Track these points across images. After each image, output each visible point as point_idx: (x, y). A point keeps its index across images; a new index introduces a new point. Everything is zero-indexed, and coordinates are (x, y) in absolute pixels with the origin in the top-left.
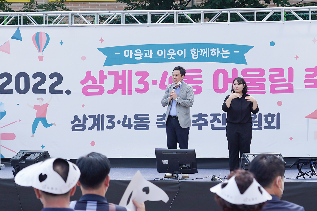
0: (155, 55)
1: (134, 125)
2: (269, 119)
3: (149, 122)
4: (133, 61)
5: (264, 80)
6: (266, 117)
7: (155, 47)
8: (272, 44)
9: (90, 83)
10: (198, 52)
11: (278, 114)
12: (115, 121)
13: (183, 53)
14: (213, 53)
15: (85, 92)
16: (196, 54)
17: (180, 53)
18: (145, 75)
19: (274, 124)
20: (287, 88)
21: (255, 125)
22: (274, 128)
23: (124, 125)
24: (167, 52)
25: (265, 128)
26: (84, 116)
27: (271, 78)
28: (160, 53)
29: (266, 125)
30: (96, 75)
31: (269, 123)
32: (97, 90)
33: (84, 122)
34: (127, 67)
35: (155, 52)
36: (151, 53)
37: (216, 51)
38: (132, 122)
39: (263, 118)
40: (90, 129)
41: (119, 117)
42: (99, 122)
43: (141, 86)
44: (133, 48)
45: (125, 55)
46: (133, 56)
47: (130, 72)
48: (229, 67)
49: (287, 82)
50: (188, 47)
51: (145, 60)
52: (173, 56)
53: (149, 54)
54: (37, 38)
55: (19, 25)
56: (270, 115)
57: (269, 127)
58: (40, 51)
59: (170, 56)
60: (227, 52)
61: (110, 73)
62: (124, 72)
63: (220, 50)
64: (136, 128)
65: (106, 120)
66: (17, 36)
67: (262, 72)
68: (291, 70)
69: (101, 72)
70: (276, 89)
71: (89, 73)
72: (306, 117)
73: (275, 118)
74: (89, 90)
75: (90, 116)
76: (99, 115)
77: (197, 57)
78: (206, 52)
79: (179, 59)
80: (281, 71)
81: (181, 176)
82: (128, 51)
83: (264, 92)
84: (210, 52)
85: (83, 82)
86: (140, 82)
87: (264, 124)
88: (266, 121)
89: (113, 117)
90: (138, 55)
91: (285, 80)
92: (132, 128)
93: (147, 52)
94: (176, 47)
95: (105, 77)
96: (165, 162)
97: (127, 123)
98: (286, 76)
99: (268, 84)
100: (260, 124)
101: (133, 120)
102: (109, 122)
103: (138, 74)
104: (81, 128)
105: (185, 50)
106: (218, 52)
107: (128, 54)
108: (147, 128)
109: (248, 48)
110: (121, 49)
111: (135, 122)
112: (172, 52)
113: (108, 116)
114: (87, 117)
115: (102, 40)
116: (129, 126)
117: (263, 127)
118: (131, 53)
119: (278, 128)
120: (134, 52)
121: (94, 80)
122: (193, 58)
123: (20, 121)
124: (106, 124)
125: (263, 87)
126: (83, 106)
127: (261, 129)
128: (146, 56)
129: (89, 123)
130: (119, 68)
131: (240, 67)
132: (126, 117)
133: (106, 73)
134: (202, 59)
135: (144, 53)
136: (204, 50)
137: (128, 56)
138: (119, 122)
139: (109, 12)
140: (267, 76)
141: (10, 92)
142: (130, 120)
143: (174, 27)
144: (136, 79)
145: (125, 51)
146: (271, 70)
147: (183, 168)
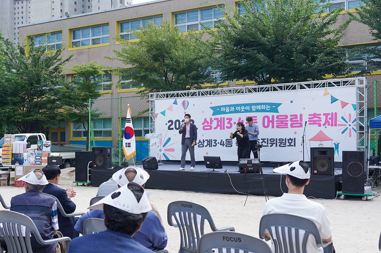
0: (235, 109)
1: (225, 144)
2: (290, 141)
3: (232, 143)
4: (225, 113)
5: (288, 121)
6: (288, 140)
7: (235, 106)
8: (292, 102)
9: (206, 124)
10: (255, 107)
11: (295, 139)
12: (217, 142)
13: (248, 108)
14: (263, 108)
15: (204, 129)
16: (254, 109)
17: (247, 108)
18: (230, 119)
19: (293, 144)
20: (299, 125)
21: (283, 144)
22: (292, 146)
23: (221, 144)
24: (241, 108)
25: (288, 146)
26: (203, 140)
27: (291, 120)
28: (237, 108)
29: (289, 144)
30: (209, 120)
31: (290, 143)
32: (209, 127)
33: (203, 143)
34: (222, 116)
35: (235, 108)
36: (234, 109)
37: (264, 107)
38: (225, 143)
39: (287, 141)
40: (206, 146)
41: (219, 141)
42: (210, 143)
43: (229, 125)
44: (225, 106)
45: (222, 110)
46: (225, 110)
47: (224, 118)
48: (270, 114)
49: (299, 122)
50: (250, 105)
51: (231, 112)
52: (244, 110)
53: (233, 109)
54: (184, 103)
55: (176, 97)
56: (290, 139)
57: (290, 145)
58: (185, 110)
59: (242, 110)
60: (269, 107)
61: (215, 119)
62: (221, 118)
63: (266, 106)
64: (226, 146)
65: (213, 142)
66: (175, 103)
67: (286, 117)
68: (301, 115)
69: (211, 119)
70: (294, 125)
71: (205, 119)
72: (309, 140)
73: (293, 140)
74: (206, 128)
75: (206, 140)
76: (210, 140)
77: (255, 110)
78: (259, 107)
79: (246, 111)
80: (296, 116)
81: (215, 170)
82: (223, 108)
83: (288, 127)
84: (261, 107)
85: (203, 124)
86: (228, 123)
87: (287, 144)
88: (289, 142)
89: (216, 141)
90: (228, 110)
91: (298, 121)
92: (225, 146)
93: (231, 108)
94: (245, 105)
95: (213, 121)
96: (208, 163)
97: (222, 143)
98: (299, 119)
99: (289, 123)
100: (285, 144)
101: (225, 142)
102: (214, 143)
103: (227, 119)
104: (202, 146)
105: (249, 106)
106: (265, 107)
107: (223, 109)
108: (232, 146)
109: (279, 104)
110: (220, 107)
111: (226, 143)
112: (243, 108)
113: (214, 140)
114: (205, 140)
115: (211, 103)
116: (223, 145)
117: (287, 145)
118: (224, 109)
119: (295, 146)
120: (225, 108)
121: (208, 123)
122: (253, 110)
123: (176, 142)
124: (213, 144)
125: (287, 124)
126: (203, 135)
127: (286, 146)
128: (231, 110)
129: (206, 143)
130: (219, 116)
131: (276, 114)
132: (222, 140)
133: (213, 119)
134: (257, 111)
135: (230, 108)
136: (258, 106)
137: (223, 110)
138: (219, 143)
139: (215, 89)
140: (289, 119)
141: (172, 129)
142: (223, 142)
143: (244, 95)
144: (226, 121)
145: (222, 108)
146: (291, 116)
147: (216, 166)
